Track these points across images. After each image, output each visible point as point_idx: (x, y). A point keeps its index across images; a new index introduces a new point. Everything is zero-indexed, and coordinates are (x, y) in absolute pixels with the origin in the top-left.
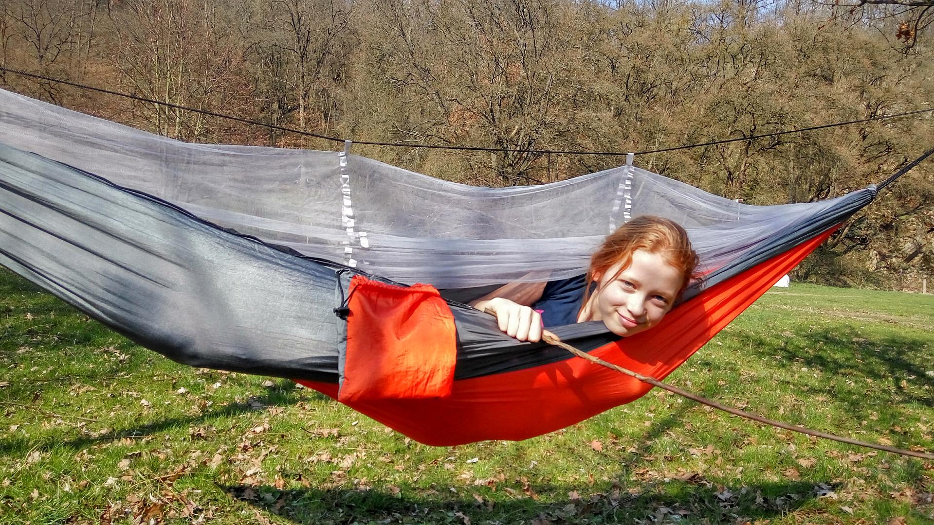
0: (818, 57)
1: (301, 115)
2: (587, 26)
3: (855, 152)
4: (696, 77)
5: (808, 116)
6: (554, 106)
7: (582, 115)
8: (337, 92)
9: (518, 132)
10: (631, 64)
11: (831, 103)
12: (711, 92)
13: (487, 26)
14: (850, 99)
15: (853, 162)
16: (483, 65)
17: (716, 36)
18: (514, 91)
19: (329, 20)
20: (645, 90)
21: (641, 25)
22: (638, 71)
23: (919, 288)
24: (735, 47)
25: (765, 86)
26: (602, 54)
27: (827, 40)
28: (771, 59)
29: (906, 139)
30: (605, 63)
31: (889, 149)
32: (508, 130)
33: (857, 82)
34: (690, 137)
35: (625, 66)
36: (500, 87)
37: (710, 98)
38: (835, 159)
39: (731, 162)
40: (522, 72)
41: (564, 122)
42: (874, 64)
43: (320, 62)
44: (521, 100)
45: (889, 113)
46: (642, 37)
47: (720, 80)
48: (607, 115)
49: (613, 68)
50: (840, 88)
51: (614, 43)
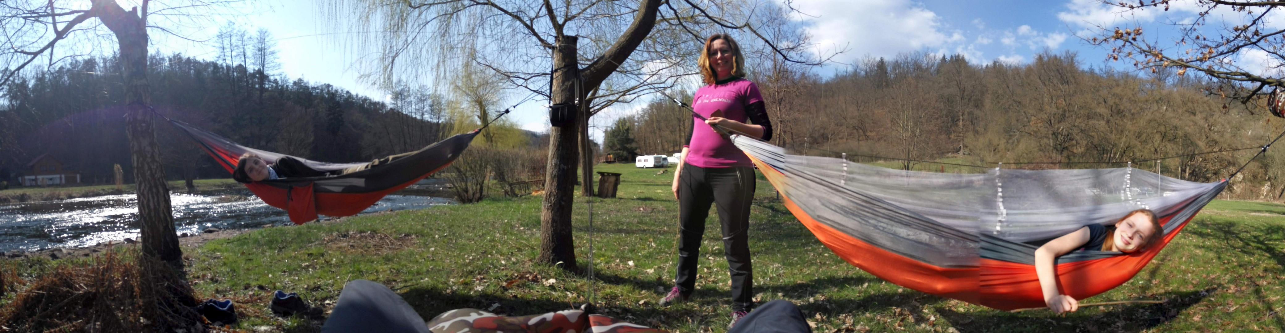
0: (1190, 104)
1: (961, 123)
2: (1093, 84)
3: (1204, 144)
4: (1141, 109)
5: (1187, 128)
6: (1079, 118)
7: (1091, 122)
8: (977, 112)
9: (1063, 129)
10: (1113, 101)
11: (1195, 123)
12: (1148, 116)
13: (1047, 83)
14: (1202, 122)
15: (1203, 148)
16: (1046, 100)
17: (1149, 93)
18: (1060, 111)
19: (973, 82)
20: (1119, 112)
21: (1118, 85)
22: (1117, 105)
23: (1227, 198)
24: (1158, 98)
25: (1170, 114)
26: (1100, 96)
27: (1193, 98)
28: (1172, 104)
29: (1222, 140)
30: (1101, 100)
31: (1216, 143)
32: (1058, 129)
33: (1204, 116)
34: (1139, 133)
35: (1111, 102)
36: (1054, 110)
37: (1148, 118)
38: (1197, 146)
39: (1156, 144)
40: (1064, 103)
41: (1084, 125)
42: (1210, 109)
43: (969, 100)
44: (1063, 115)
45: (1216, 129)
46: (1118, 91)
47: (1151, 110)
48: (1103, 123)
49: (1105, 102)
50: (1199, 118)
51: (1105, 92)
